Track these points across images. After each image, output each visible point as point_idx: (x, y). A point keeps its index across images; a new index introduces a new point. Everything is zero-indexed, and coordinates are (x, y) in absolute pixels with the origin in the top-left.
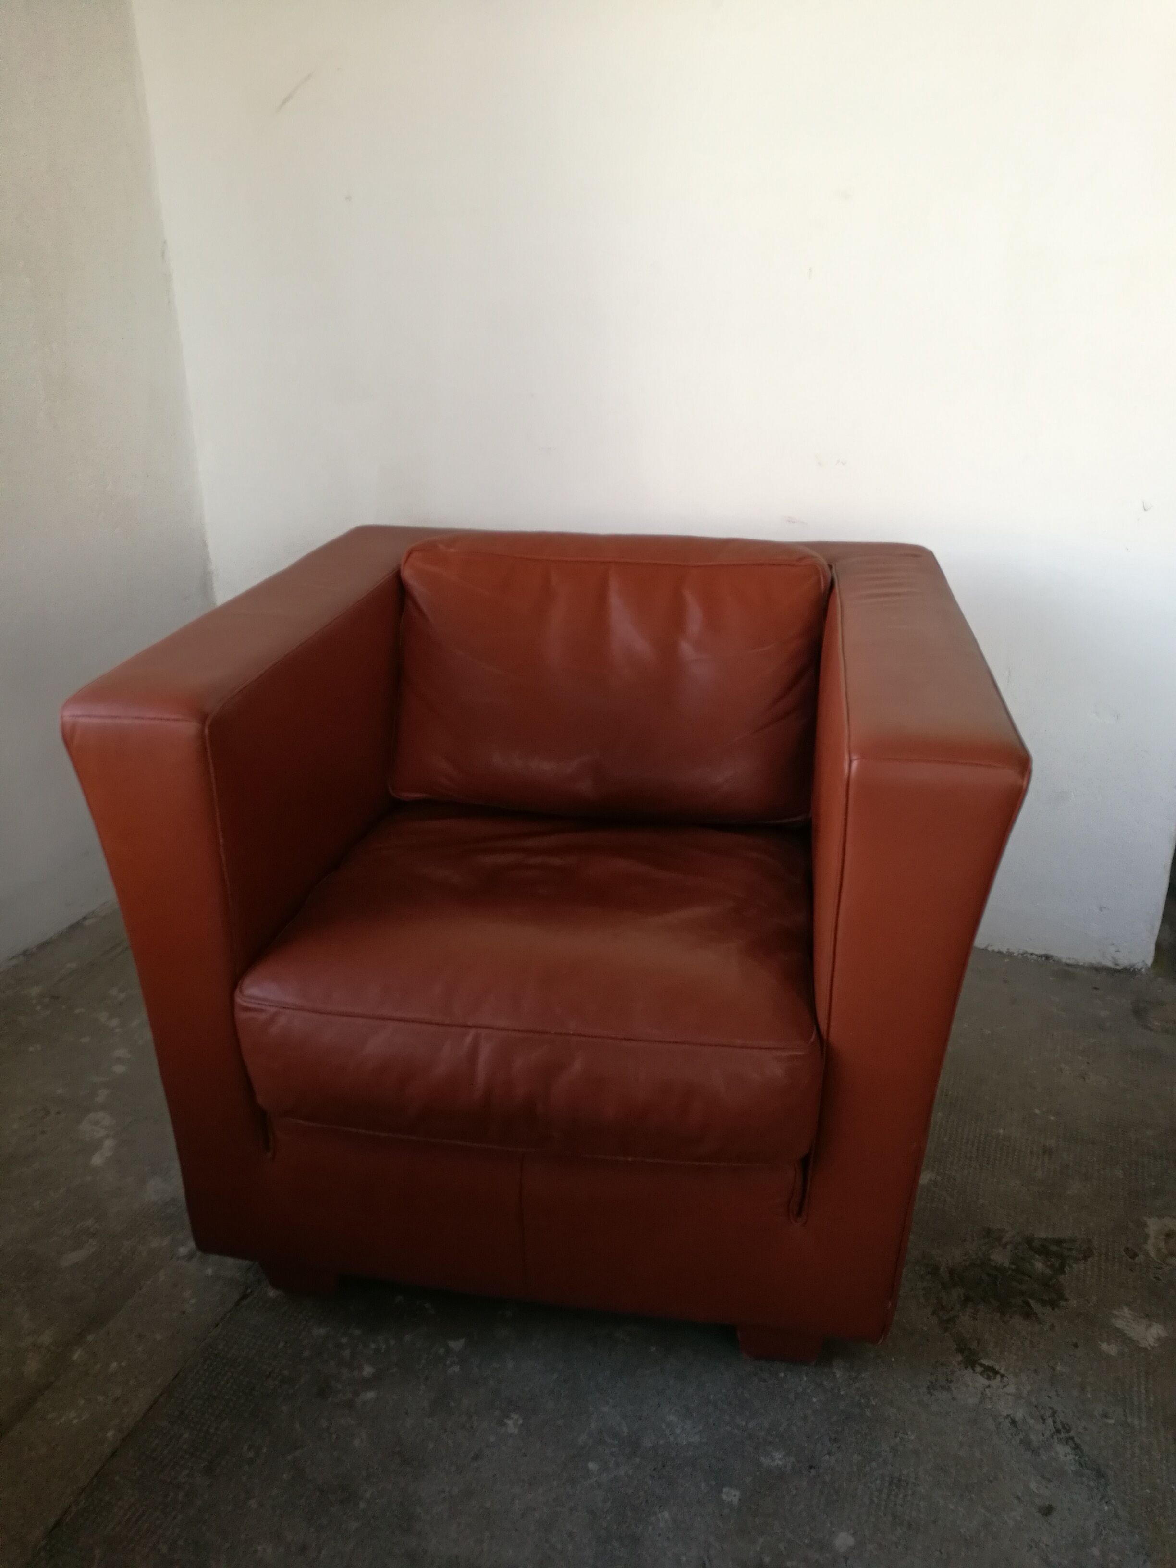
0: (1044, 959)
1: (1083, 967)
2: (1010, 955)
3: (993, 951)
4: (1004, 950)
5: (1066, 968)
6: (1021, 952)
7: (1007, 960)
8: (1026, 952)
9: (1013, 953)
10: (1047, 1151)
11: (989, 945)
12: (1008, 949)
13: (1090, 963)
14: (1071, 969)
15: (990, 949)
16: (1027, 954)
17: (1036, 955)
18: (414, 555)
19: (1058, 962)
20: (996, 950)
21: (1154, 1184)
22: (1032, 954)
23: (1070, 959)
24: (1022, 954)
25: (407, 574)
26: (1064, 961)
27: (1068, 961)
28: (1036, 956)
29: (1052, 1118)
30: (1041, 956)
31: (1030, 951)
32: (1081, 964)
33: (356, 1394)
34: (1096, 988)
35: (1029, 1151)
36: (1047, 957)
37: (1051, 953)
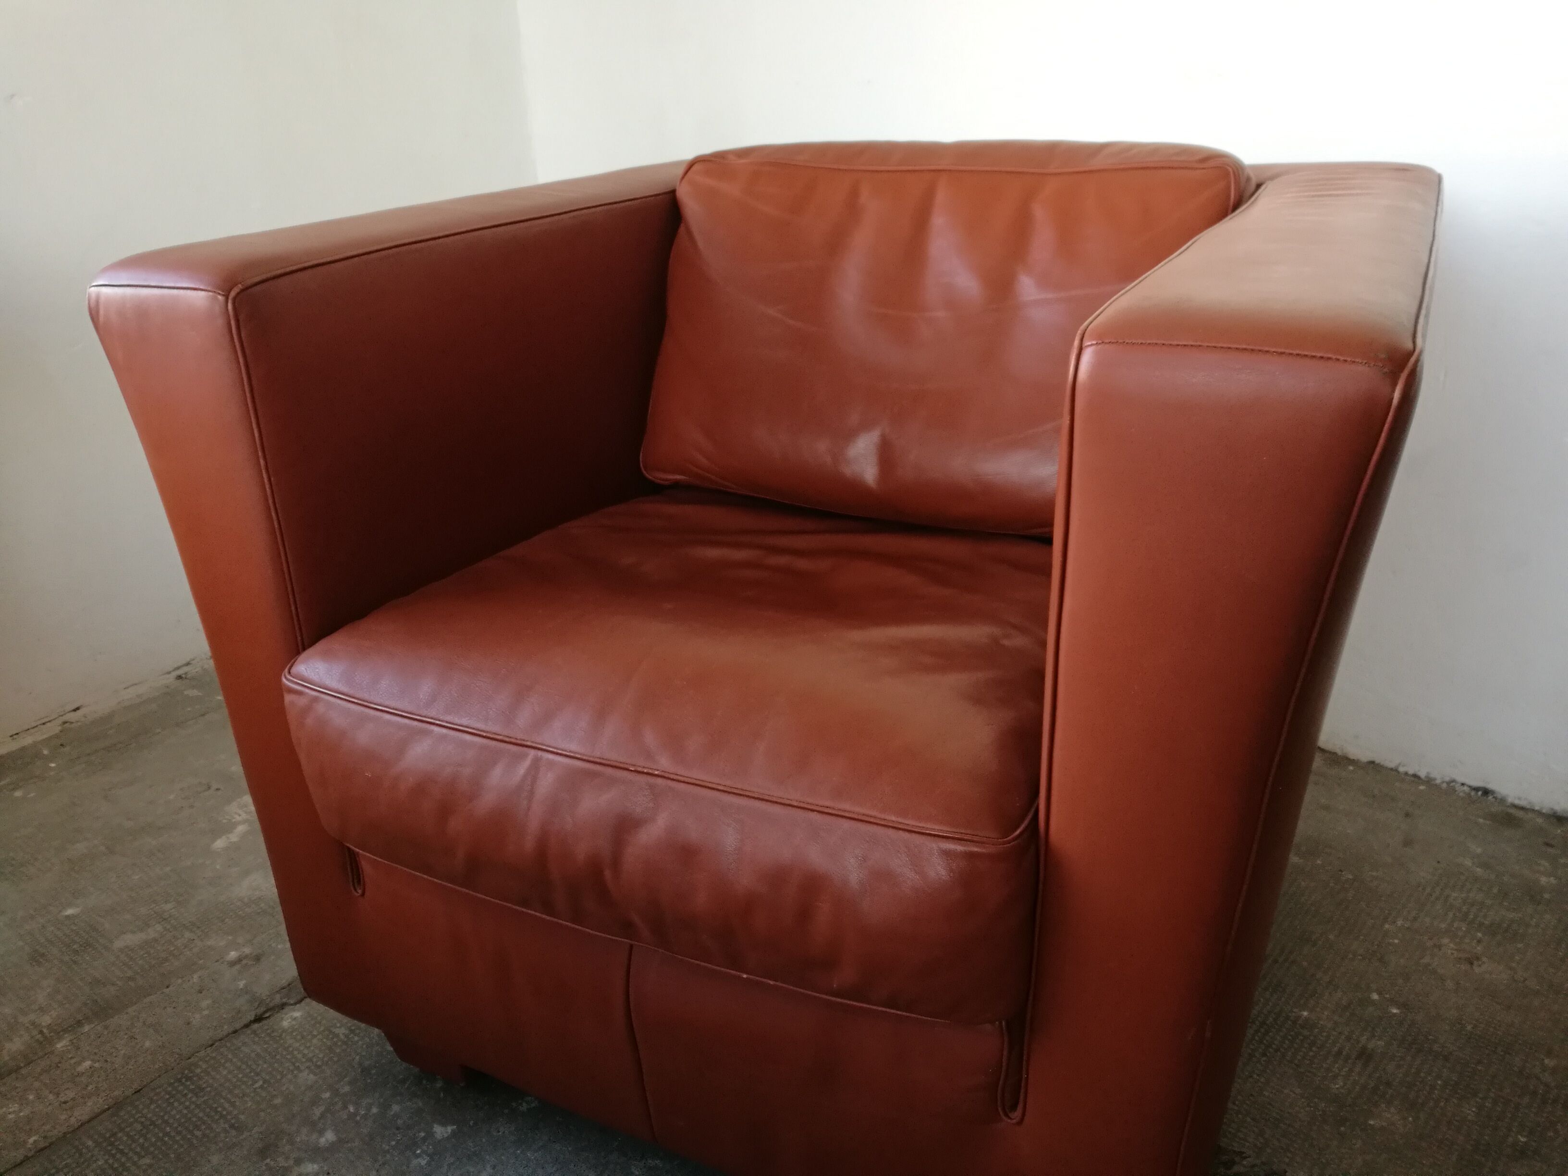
0: (1480, 793)
1: (1539, 813)
2: (1429, 781)
3: (1406, 774)
4: (1422, 774)
5: (1513, 811)
6: (1447, 779)
7: (1422, 787)
8: (1454, 781)
9: (1435, 779)
10: (1365, 1056)
11: (1400, 764)
12: (1428, 773)
13: (1552, 809)
14: (1520, 814)
15: (1402, 769)
16: (1454, 783)
17: (1470, 787)
18: (694, 168)
19: (1502, 801)
20: (1411, 772)
21: (1523, 1139)
22: (1463, 784)
23: (1519, 799)
24: (1448, 783)
25: (685, 195)
26: (1510, 800)
27: (1517, 802)
28: (1469, 789)
29: (1395, 1011)
30: (1477, 789)
31: (1461, 779)
32: (1537, 808)
33: (298, 1162)
34: (1547, 845)
35: (1336, 1049)
36: (1486, 792)
37: (1491, 786)
